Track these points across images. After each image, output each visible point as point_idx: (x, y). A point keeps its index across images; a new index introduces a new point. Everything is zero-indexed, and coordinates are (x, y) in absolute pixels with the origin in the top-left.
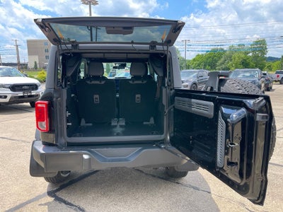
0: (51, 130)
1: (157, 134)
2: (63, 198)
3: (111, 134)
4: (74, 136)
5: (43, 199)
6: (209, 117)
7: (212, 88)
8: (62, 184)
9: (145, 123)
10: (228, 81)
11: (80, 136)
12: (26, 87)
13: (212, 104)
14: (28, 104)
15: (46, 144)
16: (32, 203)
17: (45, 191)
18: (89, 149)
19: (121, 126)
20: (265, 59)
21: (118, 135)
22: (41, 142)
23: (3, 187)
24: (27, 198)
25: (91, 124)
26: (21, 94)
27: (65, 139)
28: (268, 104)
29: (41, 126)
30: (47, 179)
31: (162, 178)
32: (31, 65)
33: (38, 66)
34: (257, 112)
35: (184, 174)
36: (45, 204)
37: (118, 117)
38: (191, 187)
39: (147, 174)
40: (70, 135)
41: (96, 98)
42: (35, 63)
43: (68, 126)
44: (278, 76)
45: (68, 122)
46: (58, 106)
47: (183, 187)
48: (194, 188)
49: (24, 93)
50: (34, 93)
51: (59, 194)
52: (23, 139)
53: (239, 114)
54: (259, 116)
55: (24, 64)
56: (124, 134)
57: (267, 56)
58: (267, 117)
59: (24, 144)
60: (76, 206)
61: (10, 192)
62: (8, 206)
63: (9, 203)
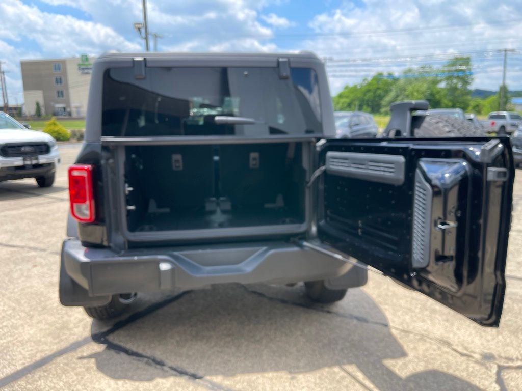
0: (98, 218)
1: (292, 222)
2: (122, 344)
3: (207, 225)
4: (142, 230)
5: (85, 348)
6: (396, 184)
7: (398, 133)
8: (117, 320)
9: (267, 206)
10: (427, 119)
11: (151, 229)
12: (27, 149)
13: (401, 159)
14: (32, 181)
15: (90, 246)
16: (65, 356)
17: (87, 333)
18: (171, 252)
19: (224, 212)
20: (469, 93)
21: (221, 225)
22: (79, 243)
23: (5, 330)
24: (55, 348)
25: (167, 210)
26: (18, 161)
27: (125, 235)
28: (506, 152)
29: (80, 211)
30: (90, 311)
31: (300, 305)
32: (29, 110)
33: (43, 110)
34: (488, 165)
35: (340, 295)
36: (90, 357)
37: (217, 195)
38: (352, 317)
39: (271, 299)
40: (132, 228)
41: (177, 161)
42: (38, 104)
43: (129, 212)
44: (493, 124)
45: (128, 203)
46: (110, 175)
47: (339, 319)
48: (358, 318)
49: (25, 160)
50: (43, 159)
51: (113, 338)
52: (32, 244)
53: (457, 172)
54: (492, 173)
55: (16, 109)
56: (232, 224)
57: (472, 87)
58: (504, 173)
59: (33, 253)
60: (148, 358)
61: (20, 339)
62: (21, 362)
63: (20, 356)
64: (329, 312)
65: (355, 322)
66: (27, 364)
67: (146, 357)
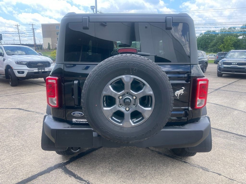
2: (73, 171)
12: (40, 64)
26: (36, 70)
29: (52, 102)
32: (45, 47)
33: (51, 47)
38: (200, 167)
42: (49, 44)
48: (202, 168)
49: (38, 69)
50: (47, 69)
51: (69, 167)
55: (39, 46)
60: (86, 181)
61: (23, 163)
62: (21, 177)
63: (21, 174)
64: (185, 162)
65: (201, 170)
66: (24, 179)
67: (84, 181)
